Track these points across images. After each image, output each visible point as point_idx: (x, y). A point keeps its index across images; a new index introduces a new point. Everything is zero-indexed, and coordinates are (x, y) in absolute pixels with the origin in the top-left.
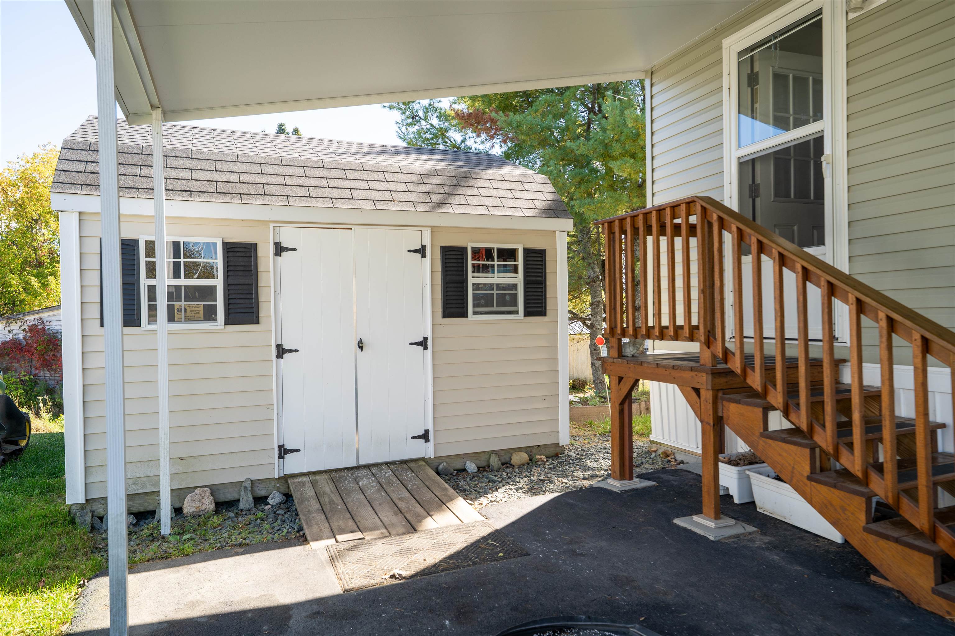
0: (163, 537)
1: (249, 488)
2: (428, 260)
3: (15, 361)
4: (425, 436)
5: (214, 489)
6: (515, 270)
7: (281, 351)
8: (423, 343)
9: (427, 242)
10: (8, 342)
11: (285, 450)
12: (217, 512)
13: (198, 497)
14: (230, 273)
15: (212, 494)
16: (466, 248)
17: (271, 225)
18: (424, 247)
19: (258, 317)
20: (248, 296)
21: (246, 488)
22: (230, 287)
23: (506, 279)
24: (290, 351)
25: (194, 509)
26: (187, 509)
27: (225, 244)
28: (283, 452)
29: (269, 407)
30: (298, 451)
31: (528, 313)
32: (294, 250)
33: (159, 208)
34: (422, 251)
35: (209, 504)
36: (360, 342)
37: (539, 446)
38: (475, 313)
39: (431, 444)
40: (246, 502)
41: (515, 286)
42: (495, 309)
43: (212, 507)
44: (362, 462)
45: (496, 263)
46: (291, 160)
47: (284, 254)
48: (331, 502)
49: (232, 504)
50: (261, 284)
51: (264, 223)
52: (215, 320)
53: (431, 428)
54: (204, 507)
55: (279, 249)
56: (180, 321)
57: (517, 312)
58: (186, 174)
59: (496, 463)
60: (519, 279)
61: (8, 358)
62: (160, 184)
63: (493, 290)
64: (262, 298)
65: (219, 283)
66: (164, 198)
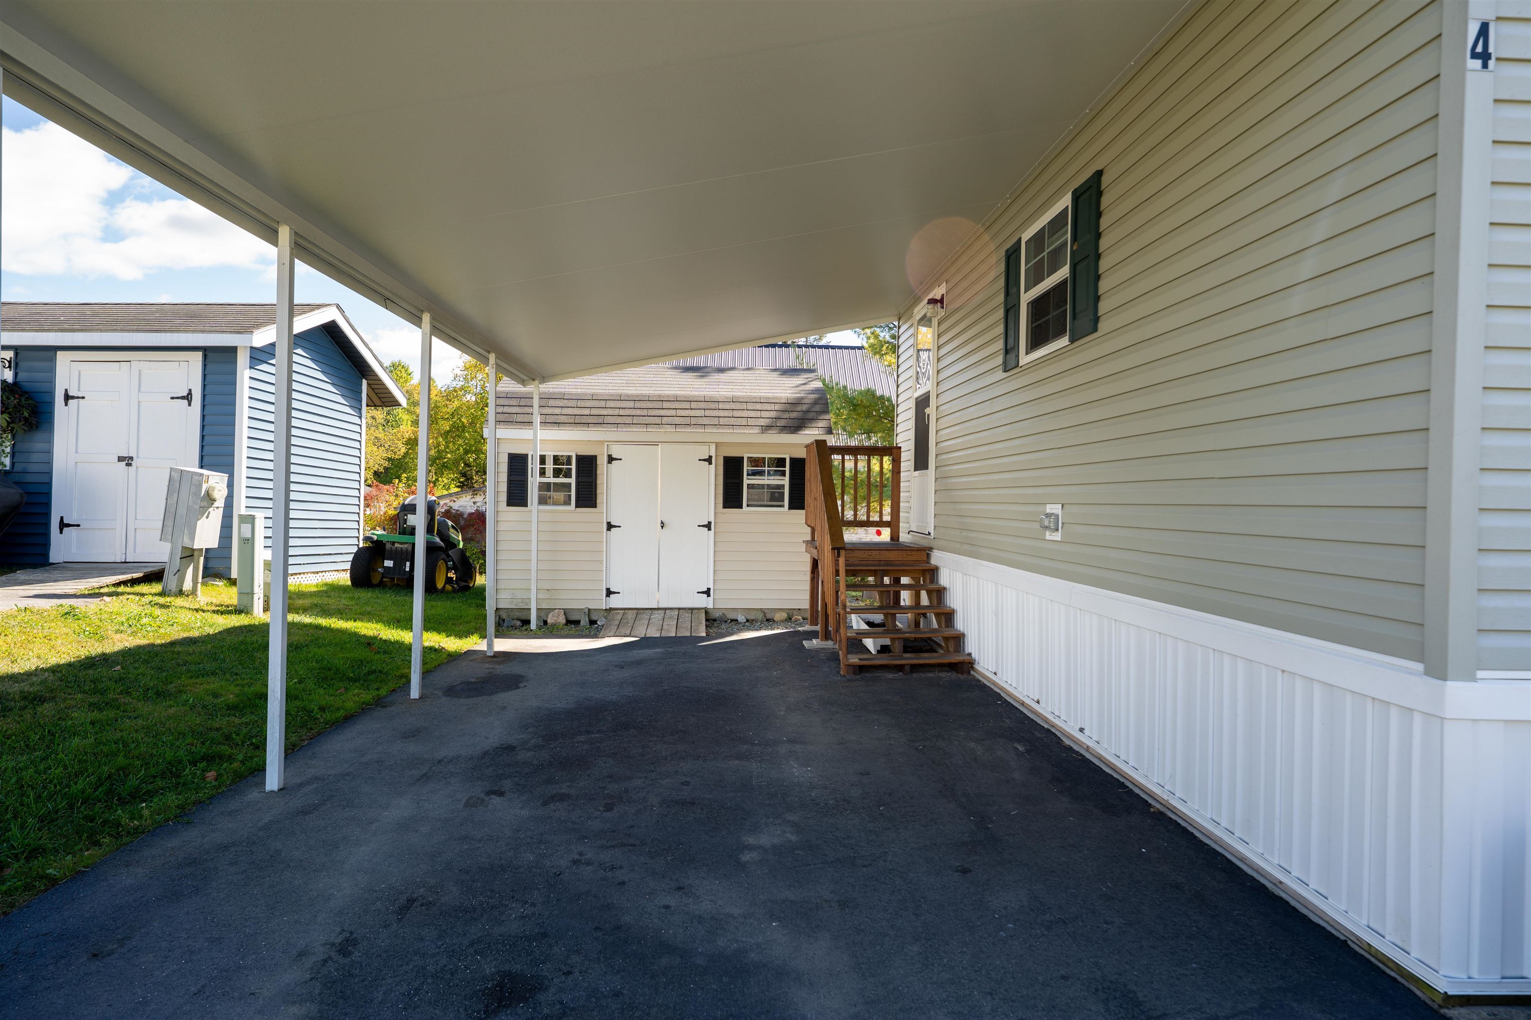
0: (531, 630)
1: (587, 613)
2: (713, 466)
3: (478, 532)
4: (707, 592)
5: (566, 612)
6: (783, 474)
7: (610, 526)
8: (708, 526)
9: (713, 454)
10: (473, 513)
11: (610, 591)
12: (566, 624)
13: (556, 615)
14: (580, 475)
15: (565, 614)
16: (743, 458)
17: (606, 443)
18: (710, 457)
19: (596, 503)
20: (590, 490)
21: (585, 613)
22: (579, 484)
23: (775, 481)
24: (615, 526)
25: (553, 621)
26: (549, 621)
27: (577, 456)
28: (609, 593)
29: (601, 562)
30: (619, 593)
31: (791, 507)
32: (620, 459)
33: (535, 435)
34: (709, 460)
35: (562, 620)
36: (662, 523)
37: (799, 609)
38: (748, 506)
39: (711, 598)
40: (584, 621)
41: (783, 486)
42: (765, 503)
43: (564, 621)
44: (661, 606)
45: (766, 469)
46: (627, 396)
47: (614, 462)
48: (628, 622)
49: (577, 623)
50: (599, 482)
51: (602, 442)
52: (570, 504)
53: (711, 587)
54: (559, 620)
55: (611, 459)
56: (550, 504)
57: (783, 506)
58: (558, 411)
59: (761, 618)
60: (786, 481)
61: (472, 529)
62: (537, 419)
63: (764, 489)
64: (598, 491)
65: (572, 481)
66: (539, 428)
